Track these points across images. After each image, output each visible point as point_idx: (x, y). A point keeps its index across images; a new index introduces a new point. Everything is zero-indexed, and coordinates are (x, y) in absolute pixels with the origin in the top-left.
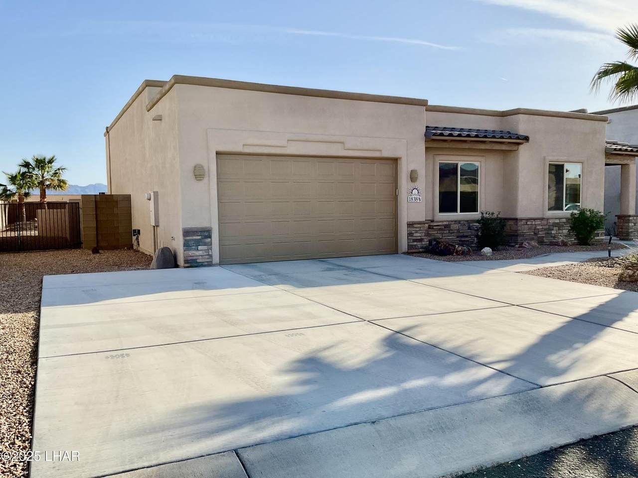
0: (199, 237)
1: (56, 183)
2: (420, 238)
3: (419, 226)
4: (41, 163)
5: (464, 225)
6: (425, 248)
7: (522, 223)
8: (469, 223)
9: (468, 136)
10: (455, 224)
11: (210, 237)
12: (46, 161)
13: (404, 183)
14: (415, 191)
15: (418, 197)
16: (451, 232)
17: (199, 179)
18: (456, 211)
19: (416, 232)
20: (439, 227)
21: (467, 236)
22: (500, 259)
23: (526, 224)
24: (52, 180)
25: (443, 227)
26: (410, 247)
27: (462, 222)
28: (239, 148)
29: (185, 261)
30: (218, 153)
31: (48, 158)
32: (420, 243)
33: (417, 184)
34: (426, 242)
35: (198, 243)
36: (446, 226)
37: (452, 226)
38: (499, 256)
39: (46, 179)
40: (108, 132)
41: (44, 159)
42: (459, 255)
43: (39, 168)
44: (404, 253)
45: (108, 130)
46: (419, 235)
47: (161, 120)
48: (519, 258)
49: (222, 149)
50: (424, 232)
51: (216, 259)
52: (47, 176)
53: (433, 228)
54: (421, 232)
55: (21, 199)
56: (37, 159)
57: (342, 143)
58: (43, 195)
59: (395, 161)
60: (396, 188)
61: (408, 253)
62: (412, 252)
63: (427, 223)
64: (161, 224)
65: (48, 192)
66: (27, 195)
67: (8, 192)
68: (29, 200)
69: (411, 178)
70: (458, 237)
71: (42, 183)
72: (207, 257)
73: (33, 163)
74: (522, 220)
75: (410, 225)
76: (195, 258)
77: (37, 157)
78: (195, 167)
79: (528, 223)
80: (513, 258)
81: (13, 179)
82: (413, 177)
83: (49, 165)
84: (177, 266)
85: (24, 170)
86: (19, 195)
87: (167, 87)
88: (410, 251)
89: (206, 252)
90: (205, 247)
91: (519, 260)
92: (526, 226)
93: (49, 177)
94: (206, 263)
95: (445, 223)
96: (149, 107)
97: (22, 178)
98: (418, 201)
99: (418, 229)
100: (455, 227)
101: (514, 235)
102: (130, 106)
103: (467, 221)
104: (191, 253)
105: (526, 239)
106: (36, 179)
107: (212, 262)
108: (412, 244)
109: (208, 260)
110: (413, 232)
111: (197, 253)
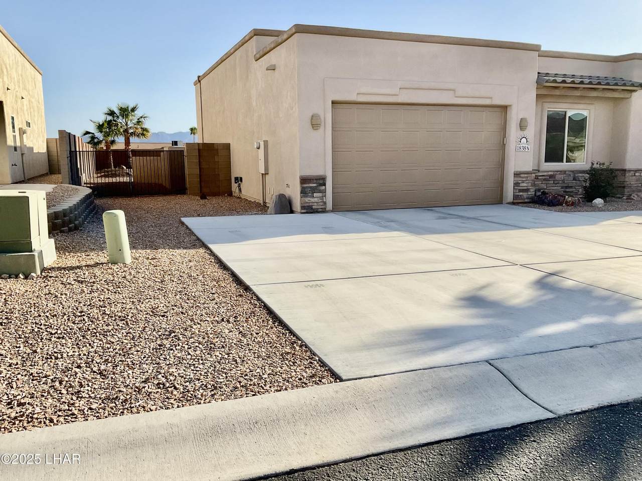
0: (315, 185)
1: (140, 131)
2: (526, 188)
3: (526, 176)
4: (125, 112)
5: (570, 175)
6: (532, 198)
7: (630, 174)
8: (575, 174)
9: (582, 83)
10: (560, 174)
11: (324, 185)
12: (130, 109)
13: (513, 132)
14: (524, 140)
15: (527, 146)
16: (556, 183)
17: (316, 128)
18: (562, 161)
19: (523, 182)
20: (544, 178)
21: (571, 187)
22: (613, 210)
23: (635, 175)
24: (136, 128)
25: (548, 177)
26: (515, 197)
27: (567, 172)
28: (353, 97)
29: (301, 207)
30: (333, 102)
31: (131, 107)
32: (526, 194)
33: (525, 133)
34: (532, 193)
35: (314, 190)
36: (551, 176)
37: (557, 176)
38: (611, 207)
39: (130, 128)
40: (199, 81)
41: (128, 108)
42: (568, 206)
43: (123, 117)
44: (509, 203)
45: (199, 80)
46: (525, 185)
47: (274, 70)
48: (632, 210)
49: (338, 98)
50: (531, 182)
51: (329, 206)
52: (130, 124)
53: (538, 178)
54: (527, 182)
55: (108, 146)
56: (121, 108)
57: (454, 90)
58: (127, 143)
59: (505, 108)
60: (504, 136)
61: (513, 203)
62: (517, 202)
63: (534, 173)
64: (270, 172)
65: (132, 139)
66: (113, 142)
67: (96, 140)
68: (114, 147)
69: (520, 127)
70: (562, 188)
71: (126, 131)
72: (322, 204)
73: (117, 112)
74: (630, 171)
75: (517, 174)
76: (311, 204)
77: (121, 106)
78: (312, 116)
79: (637, 174)
80: (626, 210)
81: (100, 127)
82: (522, 125)
83: (133, 113)
84: (292, 212)
85: (109, 118)
86: (106, 142)
87: (285, 36)
88: (515, 201)
89: (321, 200)
90: (320, 195)
91: (632, 212)
92: (634, 177)
93: (132, 125)
94: (321, 210)
95: (550, 173)
96: (258, 56)
97: (108, 126)
98: (527, 150)
99: (524, 179)
100: (559, 177)
101: (620, 187)
102: (231, 55)
103: (573, 171)
104: (307, 200)
105: (634, 191)
106: (121, 127)
107: (325, 209)
108: (518, 194)
109: (323, 207)
110: (520, 182)
111: (313, 200)
